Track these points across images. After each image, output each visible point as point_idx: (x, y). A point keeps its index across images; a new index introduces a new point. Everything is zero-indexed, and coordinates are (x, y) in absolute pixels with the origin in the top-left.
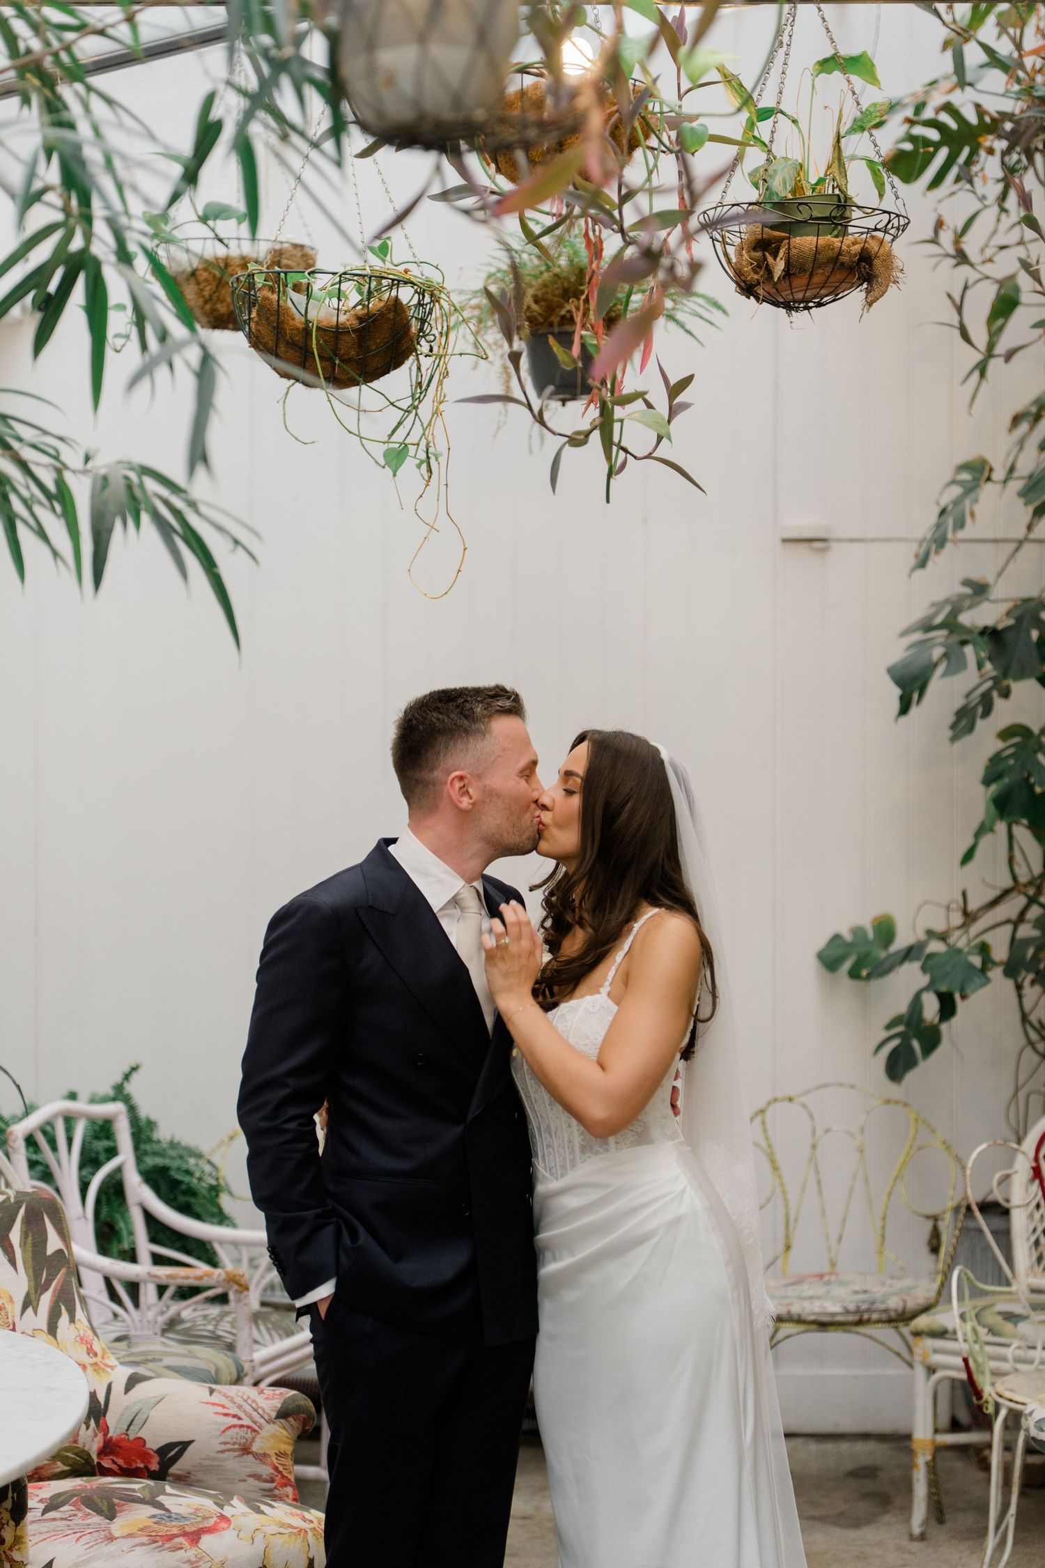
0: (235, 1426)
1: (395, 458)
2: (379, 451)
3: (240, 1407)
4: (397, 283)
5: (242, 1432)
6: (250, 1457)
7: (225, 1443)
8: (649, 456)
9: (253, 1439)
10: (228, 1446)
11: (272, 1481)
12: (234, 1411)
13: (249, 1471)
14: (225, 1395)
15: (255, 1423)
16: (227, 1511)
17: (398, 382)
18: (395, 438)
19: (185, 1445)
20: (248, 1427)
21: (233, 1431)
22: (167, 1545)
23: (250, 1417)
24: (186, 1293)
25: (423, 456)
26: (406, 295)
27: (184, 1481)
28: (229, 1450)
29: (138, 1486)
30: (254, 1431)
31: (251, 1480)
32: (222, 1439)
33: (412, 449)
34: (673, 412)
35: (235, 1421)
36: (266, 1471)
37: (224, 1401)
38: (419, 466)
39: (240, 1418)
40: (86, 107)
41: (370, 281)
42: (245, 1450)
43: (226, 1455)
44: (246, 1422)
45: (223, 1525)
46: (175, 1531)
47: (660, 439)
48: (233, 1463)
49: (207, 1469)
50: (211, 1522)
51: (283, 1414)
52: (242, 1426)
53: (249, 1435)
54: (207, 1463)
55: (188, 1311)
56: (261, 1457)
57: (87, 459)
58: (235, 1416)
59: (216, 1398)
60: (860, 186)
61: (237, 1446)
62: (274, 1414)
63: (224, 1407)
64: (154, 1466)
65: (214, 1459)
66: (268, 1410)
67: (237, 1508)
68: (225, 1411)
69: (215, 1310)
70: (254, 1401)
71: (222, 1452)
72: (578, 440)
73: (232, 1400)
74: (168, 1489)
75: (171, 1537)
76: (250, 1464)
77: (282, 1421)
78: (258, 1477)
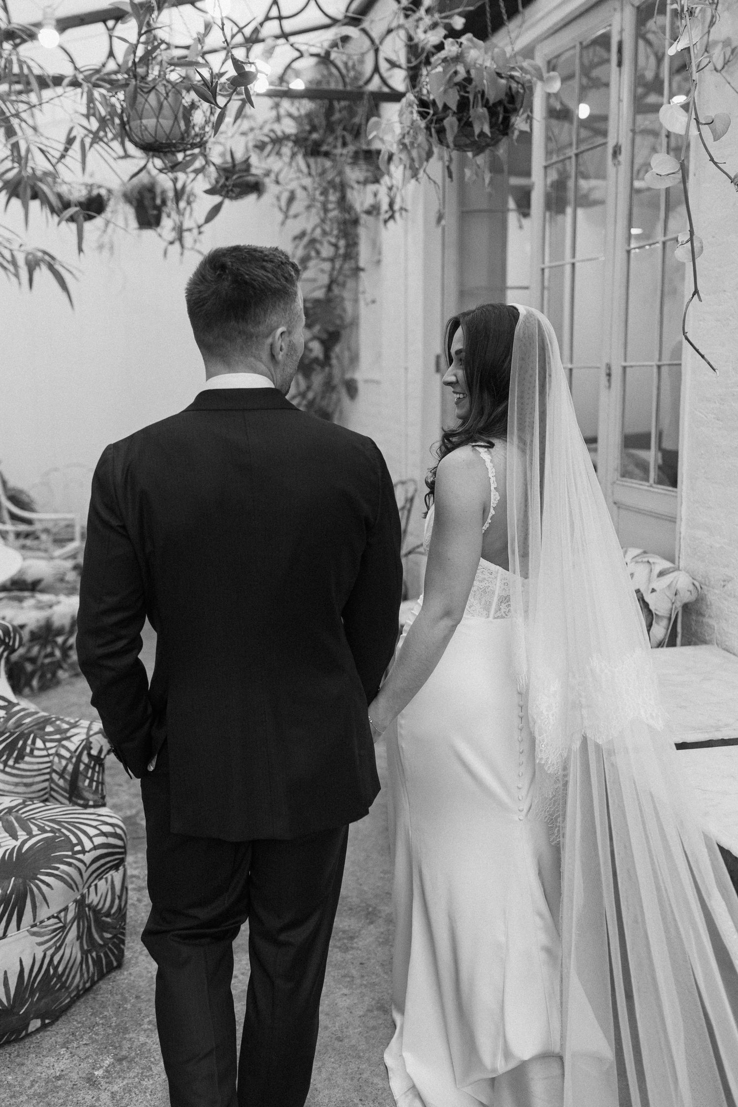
0: (58, 573)
3: (59, 567)
4: (100, 187)
6: (64, 582)
9: (65, 577)
12: (57, 568)
15: (65, 571)
17: (99, 221)
19: (41, 580)
20: (63, 573)
21: (57, 575)
22: (42, 609)
23: (63, 570)
24: (27, 535)
26: (103, 192)
27: (42, 591)
29: (26, 594)
30: (65, 574)
32: (55, 577)
34: (200, 233)
35: (58, 571)
36: (70, 586)
37: (53, 565)
40: (20, 125)
41: (90, 187)
42: (62, 580)
45: (59, 603)
46: (44, 605)
47: (195, 241)
48: (58, 585)
49: (49, 587)
50: (55, 602)
51: (74, 568)
52: (60, 573)
53: (63, 575)
54: (49, 585)
55: (28, 542)
56: (68, 582)
57: (21, 246)
60: (254, 160)
64: (30, 587)
65: (51, 583)
67: (62, 598)
68: (55, 568)
71: (55, 581)
72: (172, 243)
76: (64, 585)
77: (74, 571)
78: (66, 588)
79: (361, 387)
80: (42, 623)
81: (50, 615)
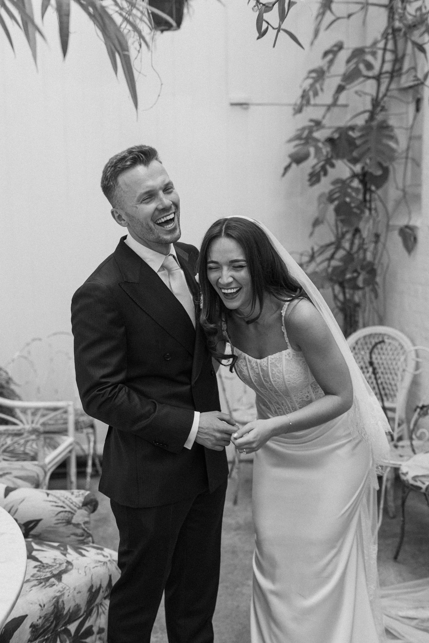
0: (62, 512)
3: (64, 502)
5: (66, 514)
6: (71, 526)
7: (58, 520)
9: (72, 518)
10: (60, 521)
11: (83, 536)
12: (61, 504)
13: (71, 532)
14: (55, 496)
15: (72, 509)
16: (69, 558)
19: (37, 522)
20: (69, 512)
21: (61, 514)
22: (47, 583)
23: (70, 507)
27: (38, 538)
28: (61, 523)
30: (72, 513)
31: (73, 537)
32: (56, 518)
35: (62, 509)
36: (79, 531)
37: (55, 499)
39: (64, 508)
42: (69, 522)
43: (59, 525)
44: (68, 509)
45: (70, 567)
46: (49, 575)
48: (62, 529)
49: (50, 532)
50: (63, 567)
51: (85, 504)
52: (66, 511)
53: (70, 515)
54: (49, 529)
56: (77, 525)
58: (62, 507)
59: (50, 498)
61: (64, 521)
62: (81, 505)
63: (56, 502)
65: (53, 527)
66: (78, 503)
67: (72, 555)
68: (57, 504)
70: (70, 499)
71: (57, 524)
73: (59, 499)
75: (48, 579)
76: (71, 529)
77: (85, 507)
78: (76, 535)
79: (421, 236)
80: (49, 608)
81: (58, 594)
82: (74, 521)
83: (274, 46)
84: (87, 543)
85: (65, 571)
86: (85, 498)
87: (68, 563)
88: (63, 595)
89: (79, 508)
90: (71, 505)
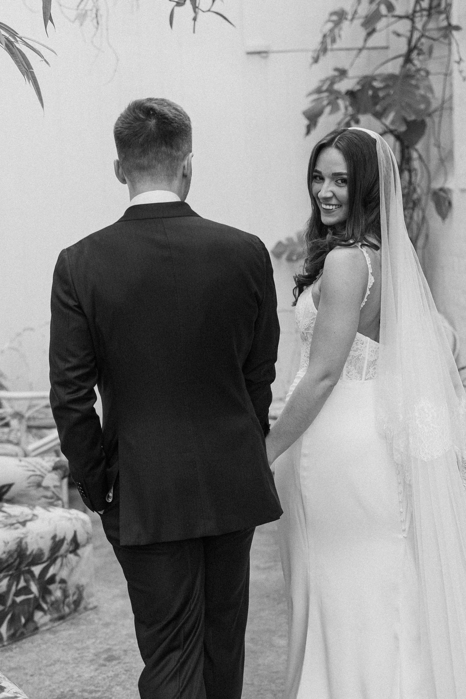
0: (33, 475)
1: (82, 17)
2: (73, 14)
3: (35, 466)
5: (37, 477)
6: (41, 489)
7: (30, 483)
8: (209, 11)
9: (42, 481)
10: (32, 484)
11: (52, 498)
12: (32, 468)
13: (41, 495)
14: (27, 461)
15: (42, 472)
16: (36, 512)
18: (81, 7)
19: (10, 486)
20: (40, 475)
21: (32, 478)
22: (12, 527)
23: (40, 471)
25: (94, 15)
27: (11, 501)
28: (32, 486)
30: (42, 476)
31: (43, 499)
32: (29, 481)
33: (89, 13)
35: (33, 473)
36: (49, 494)
37: (26, 464)
38: (92, 21)
39: (35, 472)
42: (39, 485)
43: (30, 488)
44: (38, 473)
45: (35, 518)
46: (14, 521)
48: (34, 492)
49: (21, 495)
50: (30, 517)
51: (55, 468)
52: (36, 475)
53: (40, 479)
54: (22, 492)
56: (47, 488)
58: (33, 471)
59: (23, 463)
61: (35, 484)
62: (51, 469)
63: (27, 467)
66: (48, 467)
67: (39, 511)
68: (29, 469)
69: (6, 430)
70: (41, 464)
71: (28, 487)
72: (180, 3)
73: (31, 464)
74: (6, 505)
75: (12, 524)
76: (41, 492)
77: (55, 472)
78: (46, 497)
79: (456, 199)
80: (12, 546)
81: (22, 536)
82: (44, 484)
83: (194, 32)
84: (56, 506)
85: (30, 520)
86: (56, 463)
87: (34, 515)
88: (26, 537)
89: (49, 472)
90: (42, 470)
